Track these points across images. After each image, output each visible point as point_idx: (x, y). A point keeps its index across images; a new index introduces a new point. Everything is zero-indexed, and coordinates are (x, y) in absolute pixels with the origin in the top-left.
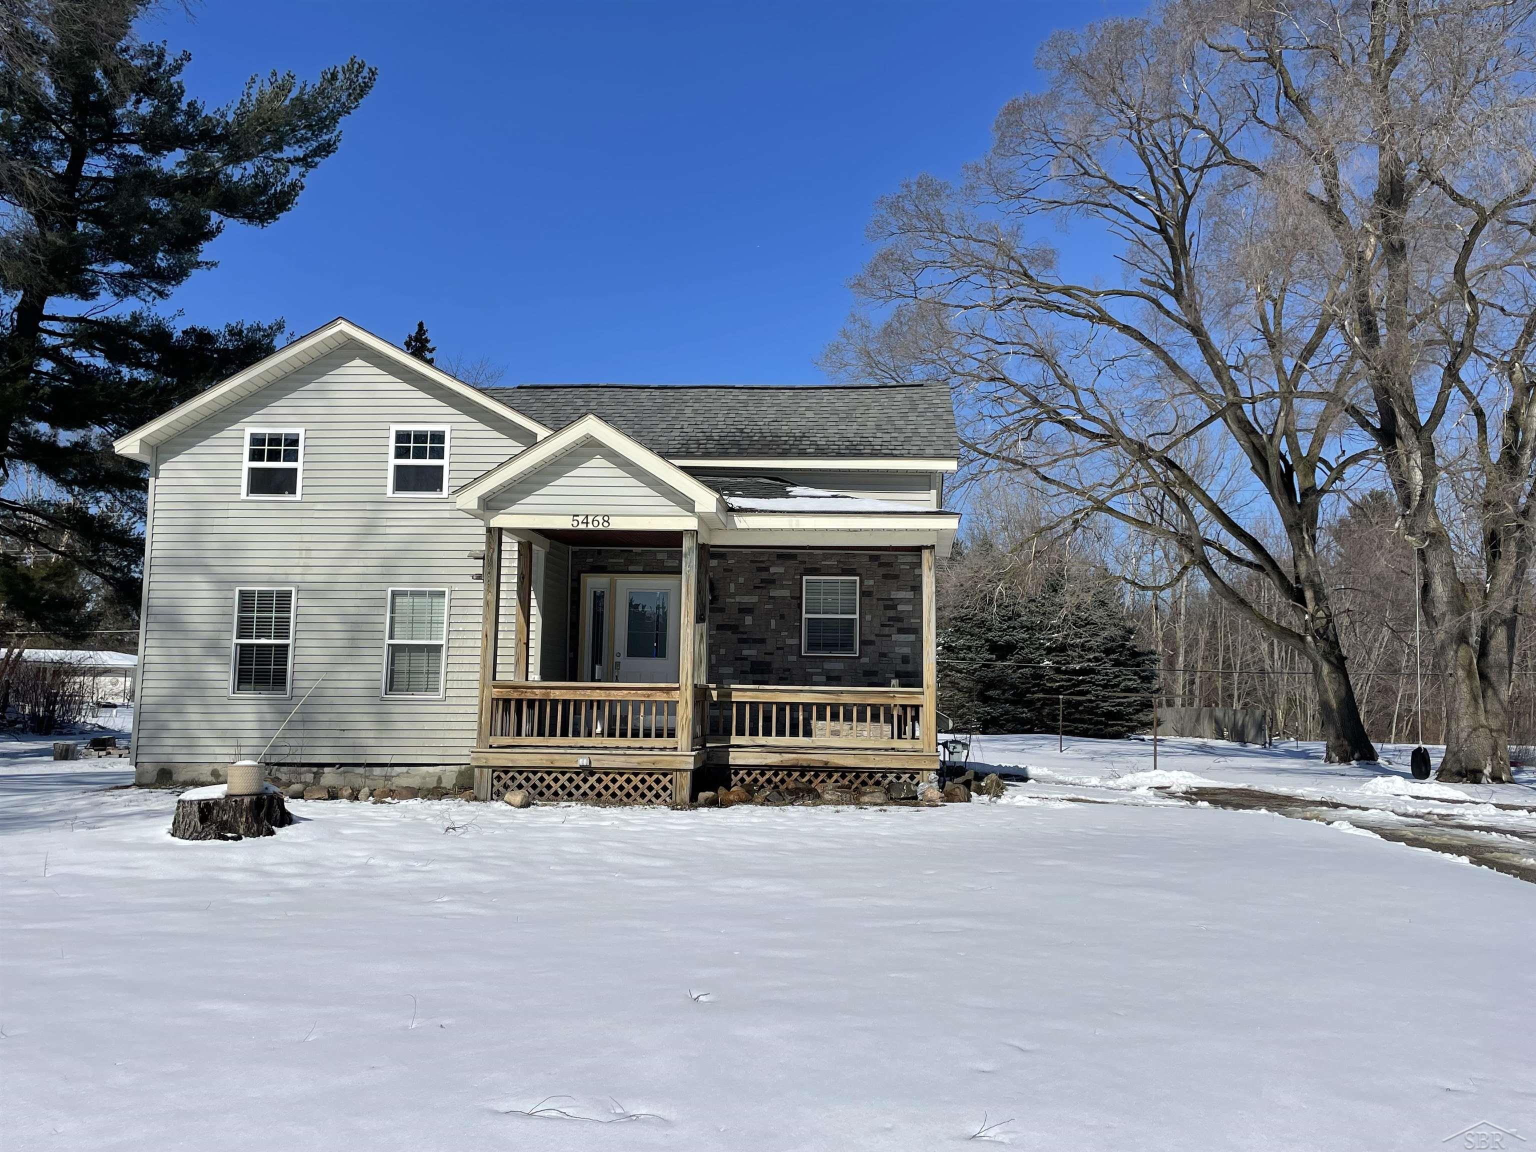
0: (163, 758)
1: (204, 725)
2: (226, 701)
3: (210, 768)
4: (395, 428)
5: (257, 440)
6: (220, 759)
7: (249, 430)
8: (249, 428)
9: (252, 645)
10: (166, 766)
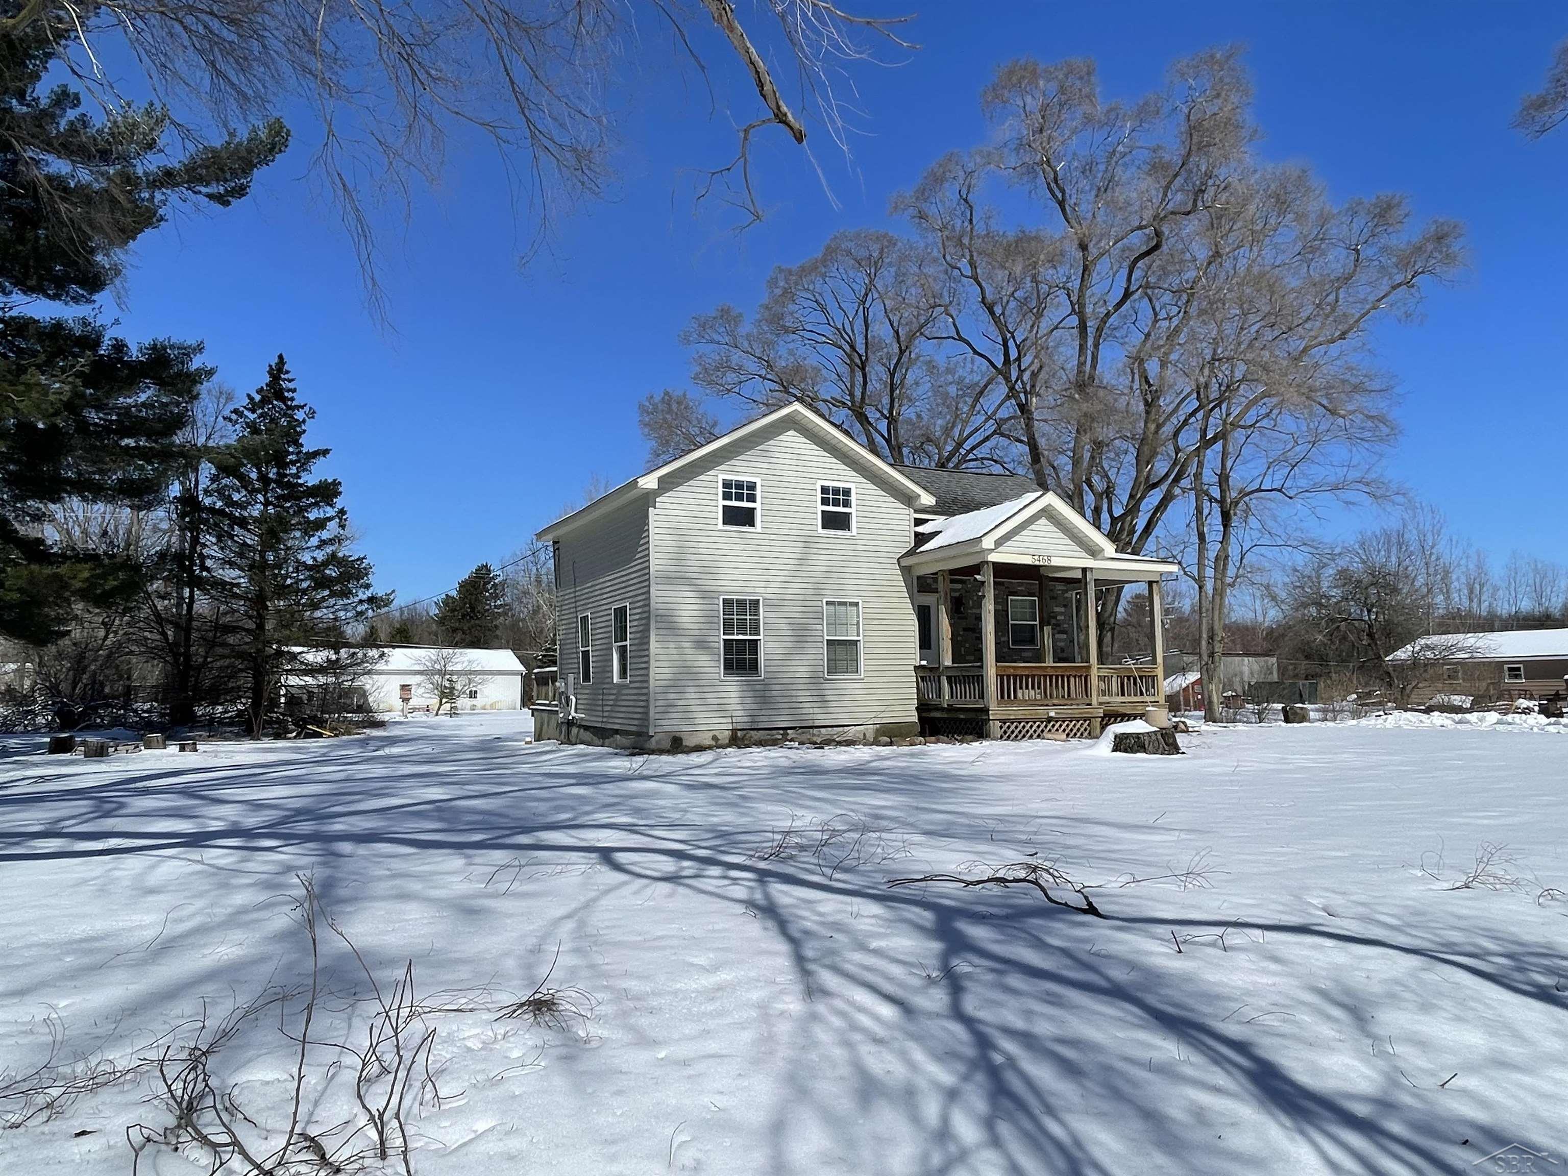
0: (676, 728)
1: (698, 702)
2: (718, 683)
3: (711, 734)
4: (820, 483)
5: (727, 484)
6: (717, 727)
7: (721, 477)
8: (721, 474)
9: (732, 640)
10: (678, 734)
